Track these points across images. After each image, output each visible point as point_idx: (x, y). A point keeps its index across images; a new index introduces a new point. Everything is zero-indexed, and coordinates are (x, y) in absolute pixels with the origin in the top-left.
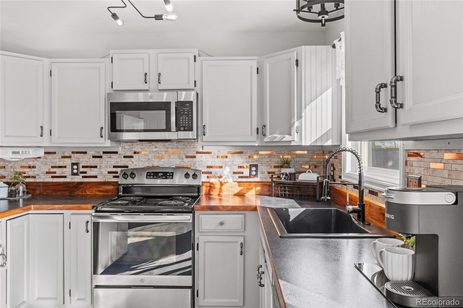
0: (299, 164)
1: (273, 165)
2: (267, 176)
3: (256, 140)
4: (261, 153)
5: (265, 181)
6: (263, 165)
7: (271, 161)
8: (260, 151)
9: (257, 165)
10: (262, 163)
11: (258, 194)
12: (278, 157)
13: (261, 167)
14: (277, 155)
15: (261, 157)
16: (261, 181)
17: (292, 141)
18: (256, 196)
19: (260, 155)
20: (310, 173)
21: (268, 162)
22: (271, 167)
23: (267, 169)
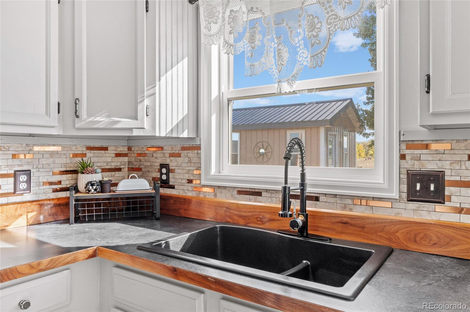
0: (97, 166)
1: (57, 170)
2: (47, 190)
3: (56, 124)
4: (36, 149)
5: (43, 198)
6: (40, 170)
7: (54, 163)
8: (34, 145)
9: (30, 171)
10: (39, 167)
11: (31, 222)
12: (66, 156)
13: (36, 174)
14: (65, 152)
15: (36, 156)
16: (37, 199)
17: (134, 130)
18: (28, 226)
19: (34, 153)
20: (136, 178)
21: (49, 165)
22: (54, 174)
23: (47, 177)
